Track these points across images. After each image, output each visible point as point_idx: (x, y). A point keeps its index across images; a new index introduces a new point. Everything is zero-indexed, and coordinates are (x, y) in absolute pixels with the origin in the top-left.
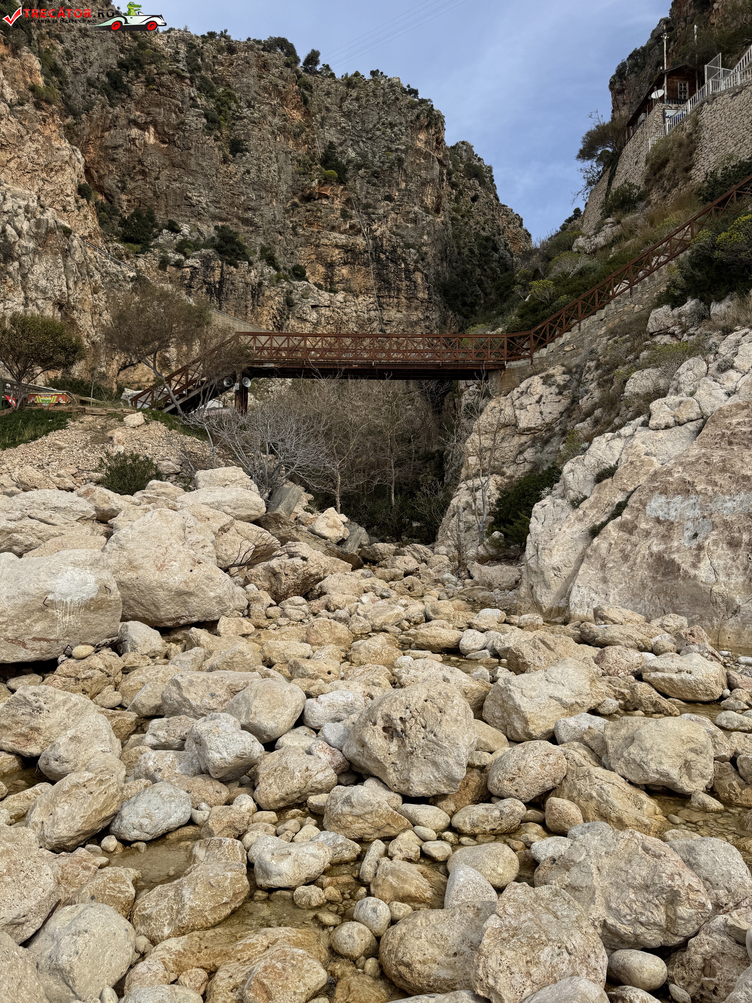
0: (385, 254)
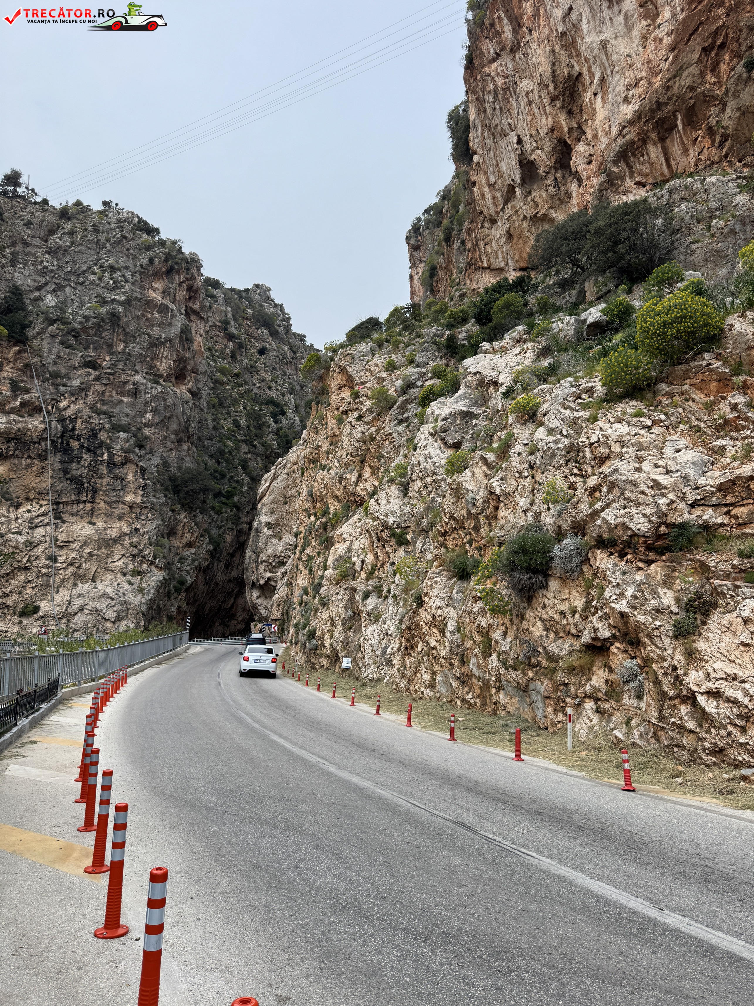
0: (78, 439)
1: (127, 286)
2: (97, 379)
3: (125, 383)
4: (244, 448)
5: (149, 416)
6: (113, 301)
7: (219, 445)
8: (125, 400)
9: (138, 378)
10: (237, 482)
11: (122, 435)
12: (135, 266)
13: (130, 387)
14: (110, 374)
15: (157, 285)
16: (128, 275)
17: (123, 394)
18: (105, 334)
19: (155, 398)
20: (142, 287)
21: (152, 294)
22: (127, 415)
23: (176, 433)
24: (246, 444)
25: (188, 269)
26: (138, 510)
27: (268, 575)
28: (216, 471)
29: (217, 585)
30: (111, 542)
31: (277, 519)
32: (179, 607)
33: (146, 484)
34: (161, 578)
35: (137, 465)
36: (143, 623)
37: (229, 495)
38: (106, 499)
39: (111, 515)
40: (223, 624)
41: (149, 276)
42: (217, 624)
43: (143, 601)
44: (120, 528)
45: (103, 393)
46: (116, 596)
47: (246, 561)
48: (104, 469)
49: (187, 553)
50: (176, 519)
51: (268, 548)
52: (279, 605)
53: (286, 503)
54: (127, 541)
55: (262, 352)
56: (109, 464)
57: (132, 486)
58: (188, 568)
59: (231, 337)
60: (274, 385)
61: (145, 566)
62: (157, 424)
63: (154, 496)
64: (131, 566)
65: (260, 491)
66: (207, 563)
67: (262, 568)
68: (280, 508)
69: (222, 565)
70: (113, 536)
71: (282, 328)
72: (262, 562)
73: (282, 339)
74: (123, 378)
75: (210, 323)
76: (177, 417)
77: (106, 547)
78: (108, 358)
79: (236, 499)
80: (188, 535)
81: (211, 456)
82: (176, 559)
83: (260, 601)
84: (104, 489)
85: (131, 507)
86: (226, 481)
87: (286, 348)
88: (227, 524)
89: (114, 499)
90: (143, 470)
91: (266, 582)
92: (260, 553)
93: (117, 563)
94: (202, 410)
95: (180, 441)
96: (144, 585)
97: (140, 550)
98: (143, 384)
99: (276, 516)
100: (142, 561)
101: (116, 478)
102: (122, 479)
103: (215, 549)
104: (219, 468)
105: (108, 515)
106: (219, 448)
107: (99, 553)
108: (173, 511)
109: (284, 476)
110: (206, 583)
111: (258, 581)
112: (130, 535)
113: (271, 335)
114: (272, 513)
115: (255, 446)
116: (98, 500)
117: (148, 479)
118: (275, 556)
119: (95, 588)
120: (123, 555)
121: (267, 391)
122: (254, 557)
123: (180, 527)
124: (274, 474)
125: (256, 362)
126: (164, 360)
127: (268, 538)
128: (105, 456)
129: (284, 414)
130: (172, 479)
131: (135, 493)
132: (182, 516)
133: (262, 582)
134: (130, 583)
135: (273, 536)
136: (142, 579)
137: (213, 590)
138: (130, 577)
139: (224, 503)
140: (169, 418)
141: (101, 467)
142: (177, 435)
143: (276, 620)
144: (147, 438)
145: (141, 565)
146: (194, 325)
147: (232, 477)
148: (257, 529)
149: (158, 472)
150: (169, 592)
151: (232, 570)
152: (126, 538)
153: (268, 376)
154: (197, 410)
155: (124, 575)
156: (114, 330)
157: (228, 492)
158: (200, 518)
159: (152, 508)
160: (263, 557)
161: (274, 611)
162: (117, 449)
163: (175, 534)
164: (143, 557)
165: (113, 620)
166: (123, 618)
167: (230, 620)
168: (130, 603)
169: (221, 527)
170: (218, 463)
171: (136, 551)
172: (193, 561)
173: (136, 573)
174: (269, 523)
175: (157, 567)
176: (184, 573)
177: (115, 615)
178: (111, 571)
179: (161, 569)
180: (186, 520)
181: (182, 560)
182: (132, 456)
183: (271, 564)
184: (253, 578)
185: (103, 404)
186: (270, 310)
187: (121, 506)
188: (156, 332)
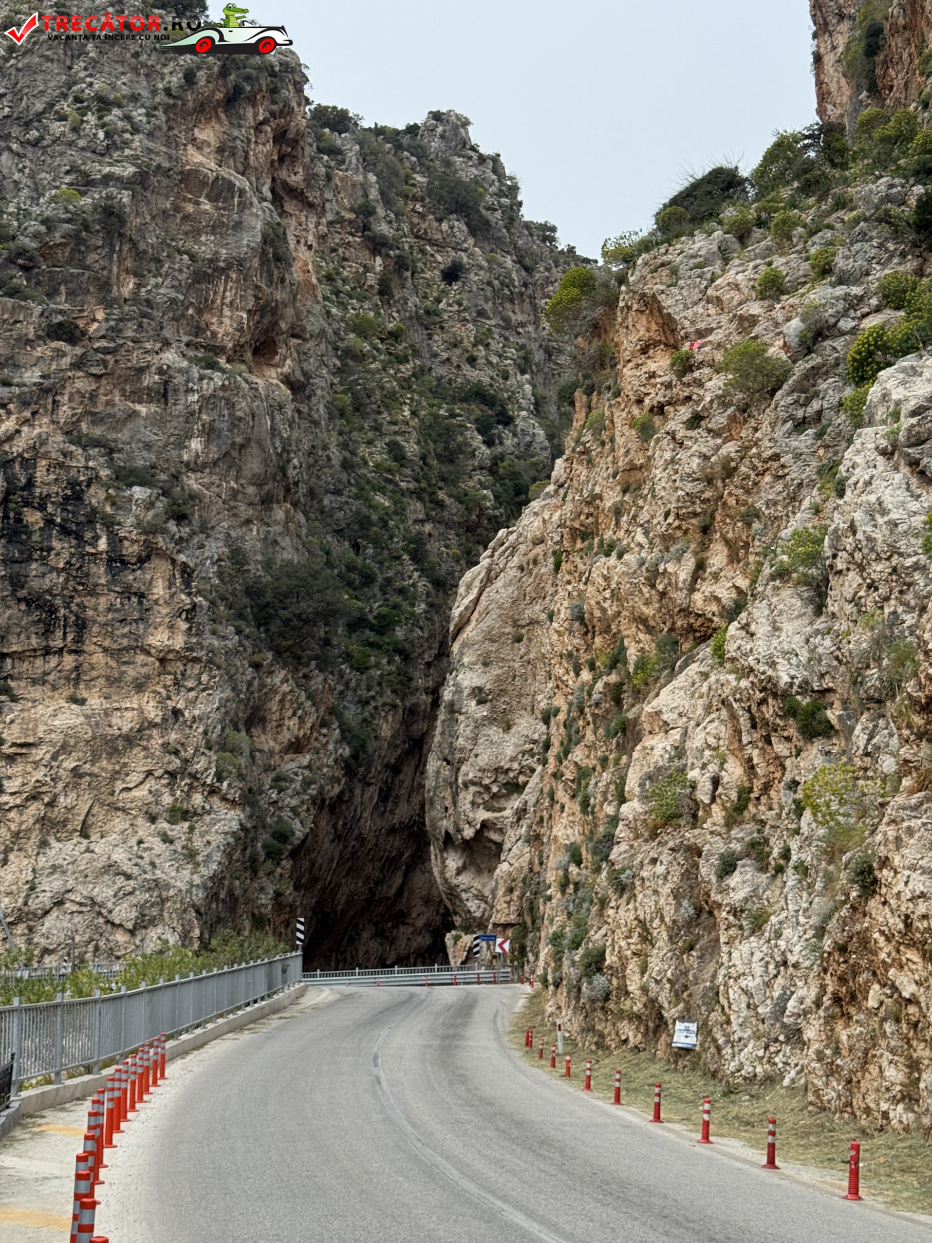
1: (138, 141)
2: (78, 365)
3: (141, 371)
4: (416, 509)
5: (196, 444)
6: (107, 179)
7: (356, 505)
8: (142, 409)
9: (170, 357)
10: (402, 591)
11: (139, 492)
12: (154, 92)
13: (151, 379)
14: (106, 351)
15: (207, 134)
16: (139, 114)
17: (137, 396)
18: (92, 258)
19: (208, 401)
20: (171, 142)
21: (195, 157)
22: (148, 446)
23: (258, 482)
24: (420, 499)
25: (274, 91)
26: (180, 666)
27: (483, 815)
28: (351, 568)
29: (362, 840)
30: (120, 743)
31: (498, 679)
32: (278, 894)
33: (194, 606)
34: (235, 826)
35: (173, 562)
36: (197, 932)
37: (384, 625)
38: (107, 643)
39: (118, 680)
40: (380, 933)
41: (186, 114)
42: (365, 935)
43: (197, 880)
44: (141, 711)
45: (93, 396)
46: (135, 871)
47: (430, 783)
48: (100, 574)
49: (292, 765)
50: (263, 685)
51: (478, 750)
52: (511, 890)
53: (519, 640)
54: (156, 742)
55: (452, 274)
56: (110, 560)
57: (164, 611)
58: (294, 802)
59: (377, 245)
60: (481, 352)
61: (198, 799)
62: (215, 463)
63: (214, 633)
64: (167, 799)
65: (456, 612)
66: (337, 790)
67: (466, 798)
68: (505, 652)
69: (373, 792)
70: (125, 729)
71: (498, 214)
72: (466, 785)
73: (499, 241)
74: (137, 359)
75: (330, 217)
76: (260, 445)
77: (110, 755)
78: (100, 315)
79: (400, 633)
80: (293, 723)
81: (339, 532)
82: (268, 781)
83: (464, 880)
84: (102, 619)
85: (163, 661)
86: (376, 590)
87: (509, 262)
88: (381, 693)
89: (125, 642)
90: (187, 573)
91: (478, 833)
92: (461, 761)
93: (136, 793)
94: (316, 423)
95: (267, 501)
96: (198, 843)
97: (186, 761)
98: (180, 370)
99: (495, 671)
100: (191, 786)
101: (127, 593)
102: (141, 596)
103: (355, 756)
104: (359, 561)
105: (114, 681)
106: (358, 513)
107: (96, 770)
108: (257, 666)
109: (512, 573)
110: (338, 837)
111: (459, 830)
112: (163, 726)
113: (473, 232)
114: (486, 664)
115: (440, 505)
116: (89, 647)
117: (199, 592)
118: (498, 770)
119: (88, 850)
120: (149, 773)
121: (466, 368)
122: (446, 772)
123: (274, 705)
124: (489, 570)
125: (438, 300)
126: (227, 312)
127: (479, 725)
128: (103, 545)
129: (507, 421)
130: (252, 591)
131: (171, 627)
132: (277, 679)
133: (469, 833)
134: (167, 839)
135: (490, 720)
136: (192, 829)
137: (354, 854)
138: (166, 825)
139: (371, 645)
140: (242, 447)
141: (93, 569)
142: (260, 486)
143: (506, 926)
144: (193, 497)
145: (188, 795)
146: (293, 223)
147: (388, 581)
148: (451, 704)
149: (220, 574)
150: (253, 860)
151: (396, 804)
152: (155, 732)
153: (467, 333)
154: (305, 424)
155: (153, 819)
156: (112, 246)
157: (380, 617)
158: (317, 682)
159: (210, 661)
160: (468, 771)
161: (500, 905)
162: (128, 526)
163: (263, 721)
164: (194, 776)
165: (130, 925)
166: (153, 922)
167: (395, 927)
168: (168, 887)
169: (367, 703)
170: (356, 547)
171: (176, 763)
172: (307, 783)
173: (179, 814)
174: (480, 689)
175: (224, 799)
176: (286, 814)
177: (134, 914)
178: (124, 810)
179: (234, 803)
180: (286, 688)
181: (280, 781)
182: (161, 541)
183: (487, 788)
184: (446, 824)
185: (94, 423)
186: (467, 172)
187: (141, 658)
188: (206, 245)
